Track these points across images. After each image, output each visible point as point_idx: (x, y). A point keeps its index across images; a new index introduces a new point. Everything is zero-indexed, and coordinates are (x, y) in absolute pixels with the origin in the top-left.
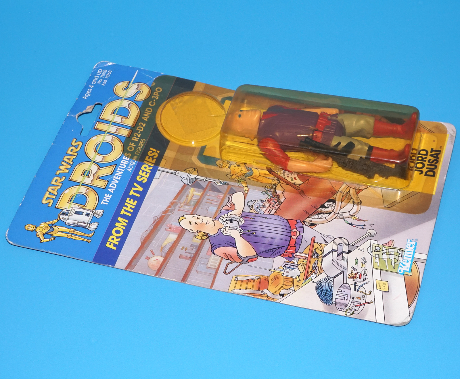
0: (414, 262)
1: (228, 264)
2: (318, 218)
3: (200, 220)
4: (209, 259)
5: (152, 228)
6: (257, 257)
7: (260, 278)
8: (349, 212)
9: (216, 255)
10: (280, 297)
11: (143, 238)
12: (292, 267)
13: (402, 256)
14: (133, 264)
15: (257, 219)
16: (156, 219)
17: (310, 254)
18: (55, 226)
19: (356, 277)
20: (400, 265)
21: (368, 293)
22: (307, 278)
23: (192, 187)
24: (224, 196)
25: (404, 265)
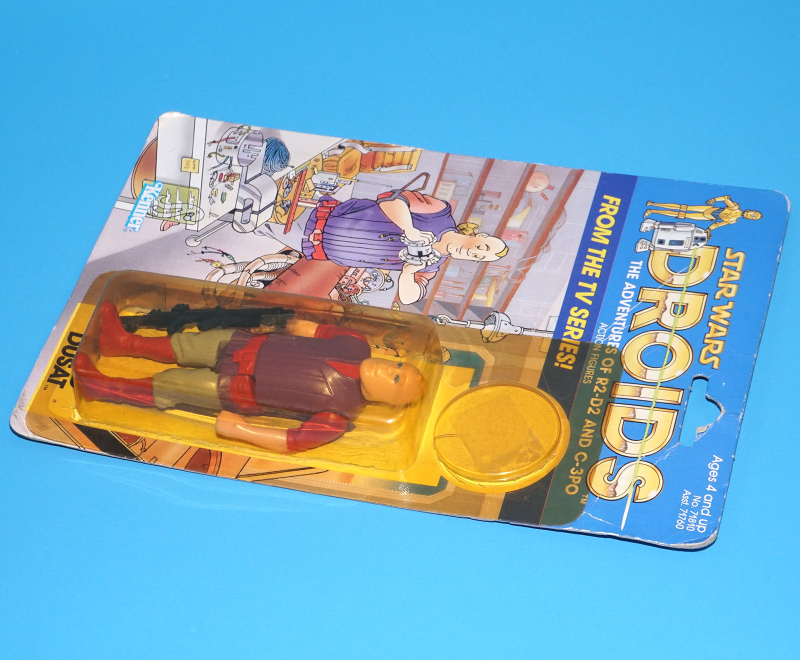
0: (136, 198)
1: (424, 188)
2: (277, 264)
3: (472, 253)
4: (454, 194)
5: (550, 234)
6: (378, 199)
7: (374, 169)
8: (224, 274)
9: (442, 201)
10: (344, 145)
11: (562, 216)
12: (324, 187)
13: (152, 206)
14: (573, 178)
15: (377, 260)
16: (545, 248)
17: (295, 206)
18: (712, 220)
19: (227, 176)
20: (157, 195)
21: (214, 155)
22: (302, 172)
23: (490, 308)
24: (434, 295)
25: (153, 194)
